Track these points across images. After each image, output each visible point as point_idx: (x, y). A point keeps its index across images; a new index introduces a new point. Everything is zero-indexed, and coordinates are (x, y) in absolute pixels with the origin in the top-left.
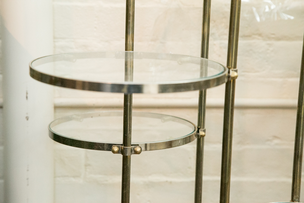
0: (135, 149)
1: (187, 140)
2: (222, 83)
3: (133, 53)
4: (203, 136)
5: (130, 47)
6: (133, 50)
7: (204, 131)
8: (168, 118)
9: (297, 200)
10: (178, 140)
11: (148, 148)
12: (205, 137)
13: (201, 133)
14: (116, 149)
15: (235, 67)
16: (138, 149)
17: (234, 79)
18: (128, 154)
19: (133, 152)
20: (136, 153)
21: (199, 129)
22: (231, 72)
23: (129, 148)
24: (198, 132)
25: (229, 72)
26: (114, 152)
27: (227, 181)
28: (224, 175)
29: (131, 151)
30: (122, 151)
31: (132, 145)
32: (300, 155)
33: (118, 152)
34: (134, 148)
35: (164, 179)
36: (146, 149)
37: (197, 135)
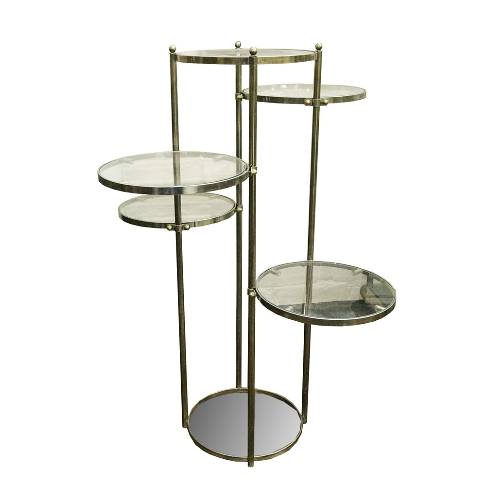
1: (227, 216)
2: (234, 185)
3: (179, 153)
4: (241, 212)
5: (176, 148)
6: (179, 150)
7: (242, 207)
8: (214, 196)
9: (311, 258)
10: (219, 217)
11: (197, 225)
12: (243, 212)
13: (239, 209)
14: (170, 227)
15: (255, 165)
16: (187, 227)
17: (255, 175)
18: (179, 231)
20: (186, 229)
21: (237, 205)
22: (251, 169)
23: (180, 226)
24: (236, 208)
25: (250, 170)
26: (168, 229)
29: (182, 228)
30: (175, 229)
31: (182, 223)
33: (172, 229)
34: (184, 226)
36: (194, 226)
37: (236, 210)
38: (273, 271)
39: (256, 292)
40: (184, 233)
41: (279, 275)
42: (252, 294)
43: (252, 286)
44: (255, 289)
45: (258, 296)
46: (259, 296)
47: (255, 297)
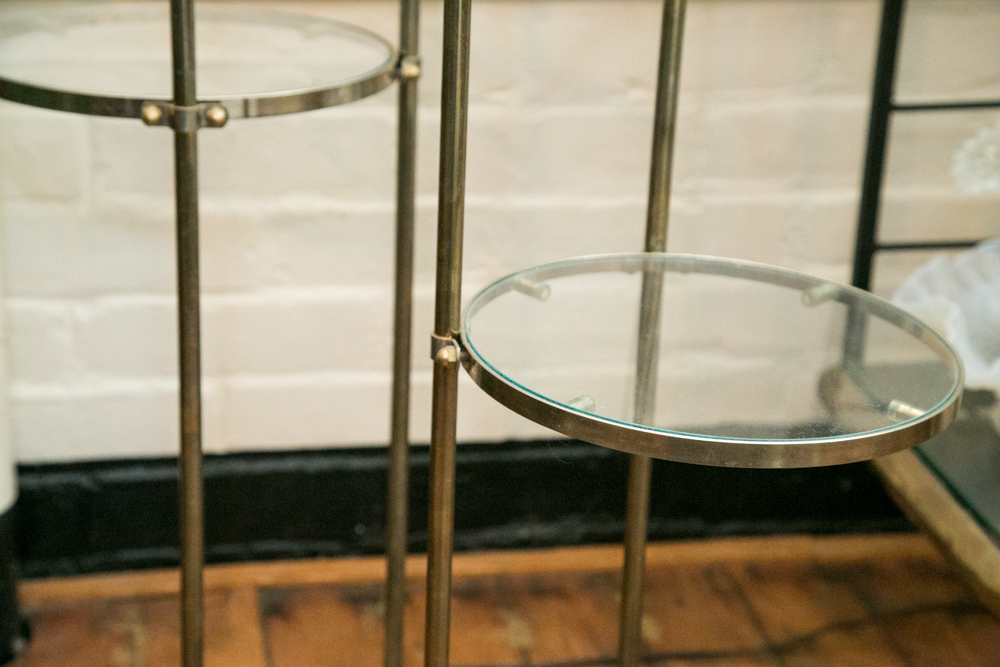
0: (210, 113)
1: (366, 88)
4: (414, 79)
7: (418, 64)
9: (659, 247)
11: (253, 110)
12: (420, 82)
13: (409, 69)
14: (153, 113)
16: (218, 114)
18: (188, 128)
19: (204, 122)
20: (212, 123)
21: (401, 57)
23: (190, 110)
24: (399, 65)
26: (147, 122)
27: (455, 198)
28: (447, 179)
29: (198, 118)
30: (172, 120)
31: (200, 102)
32: (668, 124)
33: (159, 122)
34: (206, 110)
35: (320, 204)
36: (246, 115)
37: (396, 73)
38: (525, 282)
39: (463, 348)
40: (205, 138)
41: (545, 294)
42: (449, 354)
43: (447, 325)
44: (458, 338)
45: (468, 361)
46: (474, 362)
47: (455, 365)
